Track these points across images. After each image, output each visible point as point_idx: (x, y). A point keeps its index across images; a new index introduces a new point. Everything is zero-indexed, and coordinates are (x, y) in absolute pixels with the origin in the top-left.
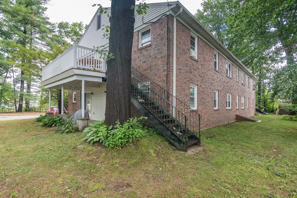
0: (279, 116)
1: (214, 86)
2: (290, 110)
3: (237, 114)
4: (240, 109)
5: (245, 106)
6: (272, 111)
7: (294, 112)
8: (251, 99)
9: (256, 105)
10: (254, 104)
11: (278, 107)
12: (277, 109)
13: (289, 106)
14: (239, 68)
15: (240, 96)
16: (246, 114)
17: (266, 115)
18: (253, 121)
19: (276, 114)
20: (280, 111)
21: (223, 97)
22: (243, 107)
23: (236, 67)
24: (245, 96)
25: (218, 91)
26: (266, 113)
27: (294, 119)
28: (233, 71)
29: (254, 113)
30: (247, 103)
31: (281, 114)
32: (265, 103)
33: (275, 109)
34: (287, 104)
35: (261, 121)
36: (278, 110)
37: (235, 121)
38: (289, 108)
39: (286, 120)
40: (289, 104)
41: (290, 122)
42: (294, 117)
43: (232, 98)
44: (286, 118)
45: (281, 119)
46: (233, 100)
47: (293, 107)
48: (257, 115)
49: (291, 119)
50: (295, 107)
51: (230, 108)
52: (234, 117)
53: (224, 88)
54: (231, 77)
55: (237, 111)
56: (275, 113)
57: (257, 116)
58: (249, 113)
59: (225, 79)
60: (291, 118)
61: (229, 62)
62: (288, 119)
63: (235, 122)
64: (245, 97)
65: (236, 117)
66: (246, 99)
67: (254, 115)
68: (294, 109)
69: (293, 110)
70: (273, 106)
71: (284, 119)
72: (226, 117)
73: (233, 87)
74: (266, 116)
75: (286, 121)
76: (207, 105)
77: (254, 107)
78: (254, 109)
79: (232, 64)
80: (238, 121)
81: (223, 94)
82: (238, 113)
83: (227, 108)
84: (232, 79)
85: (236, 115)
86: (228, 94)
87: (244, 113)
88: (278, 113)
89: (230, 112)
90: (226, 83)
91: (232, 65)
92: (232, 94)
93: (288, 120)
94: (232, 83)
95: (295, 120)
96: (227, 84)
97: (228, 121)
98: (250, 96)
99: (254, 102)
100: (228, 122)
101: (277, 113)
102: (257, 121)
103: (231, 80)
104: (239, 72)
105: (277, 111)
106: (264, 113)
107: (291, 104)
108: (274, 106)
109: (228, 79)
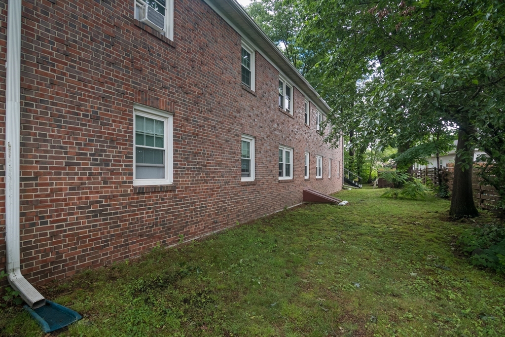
0: (378, 189)
1: (242, 125)
2: (394, 180)
3: (306, 189)
4: (312, 180)
5: (324, 174)
6: (369, 182)
7: (399, 182)
8: (336, 162)
9: (345, 172)
10: (341, 170)
11: (377, 175)
12: (376, 178)
13: (393, 174)
14: (310, 100)
15: (313, 154)
16: (325, 188)
17: (360, 188)
18: (332, 203)
19: (374, 187)
20: (380, 180)
21: (270, 153)
22: (320, 175)
23: (303, 96)
24: (323, 155)
25: (254, 140)
26: (360, 186)
27: (400, 195)
28: (296, 102)
29: (341, 185)
30: (328, 167)
31: (381, 187)
32: (359, 168)
33: (373, 178)
34: (389, 169)
35: (346, 202)
36: (377, 180)
37: (301, 203)
38: (392, 177)
39: (388, 197)
40: (392, 170)
41: (394, 201)
42: (399, 191)
43: (295, 157)
44: (387, 195)
45: (381, 197)
46: (296, 161)
47: (398, 174)
48: (346, 189)
49: (395, 197)
50: (401, 175)
51: (290, 178)
52: (300, 195)
53: (271, 133)
54: (291, 113)
55: (308, 183)
56: (373, 185)
57: (345, 191)
58: (332, 186)
59: (274, 115)
60: (395, 194)
61: (286, 81)
62: (390, 196)
63: (300, 206)
64: (323, 157)
65: (304, 195)
66: (326, 161)
67: (341, 189)
68: (400, 177)
69: (398, 179)
70: (370, 173)
71: (385, 196)
72: (280, 197)
73: (296, 134)
74: (359, 190)
75: (388, 201)
76: (213, 172)
77: (341, 175)
78: (341, 178)
79: (294, 87)
80: (306, 204)
81: (268, 148)
82: (308, 188)
83: (280, 178)
84: (294, 117)
85: (304, 191)
86: (285, 148)
87: (321, 186)
88: (377, 185)
89: (288, 186)
90: (278, 125)
91: (294, 90)
92: (293, 149)
93: (390, 198)
94: (293, 125)
95: (401, 199)
96: (280, 128)
97: (284, 205)
98: (334, 156)
99: (341, 167)
100: (285, 208)
101: (375, 185)
102: (340, 203)
103: (290, 119)
104: (312, 108)
105: (375, 181)
106: (355, 186)
107: (394, 170)
108: (372, 173)
109: (283, 117)
